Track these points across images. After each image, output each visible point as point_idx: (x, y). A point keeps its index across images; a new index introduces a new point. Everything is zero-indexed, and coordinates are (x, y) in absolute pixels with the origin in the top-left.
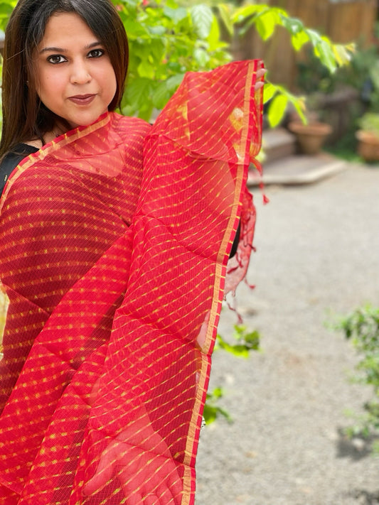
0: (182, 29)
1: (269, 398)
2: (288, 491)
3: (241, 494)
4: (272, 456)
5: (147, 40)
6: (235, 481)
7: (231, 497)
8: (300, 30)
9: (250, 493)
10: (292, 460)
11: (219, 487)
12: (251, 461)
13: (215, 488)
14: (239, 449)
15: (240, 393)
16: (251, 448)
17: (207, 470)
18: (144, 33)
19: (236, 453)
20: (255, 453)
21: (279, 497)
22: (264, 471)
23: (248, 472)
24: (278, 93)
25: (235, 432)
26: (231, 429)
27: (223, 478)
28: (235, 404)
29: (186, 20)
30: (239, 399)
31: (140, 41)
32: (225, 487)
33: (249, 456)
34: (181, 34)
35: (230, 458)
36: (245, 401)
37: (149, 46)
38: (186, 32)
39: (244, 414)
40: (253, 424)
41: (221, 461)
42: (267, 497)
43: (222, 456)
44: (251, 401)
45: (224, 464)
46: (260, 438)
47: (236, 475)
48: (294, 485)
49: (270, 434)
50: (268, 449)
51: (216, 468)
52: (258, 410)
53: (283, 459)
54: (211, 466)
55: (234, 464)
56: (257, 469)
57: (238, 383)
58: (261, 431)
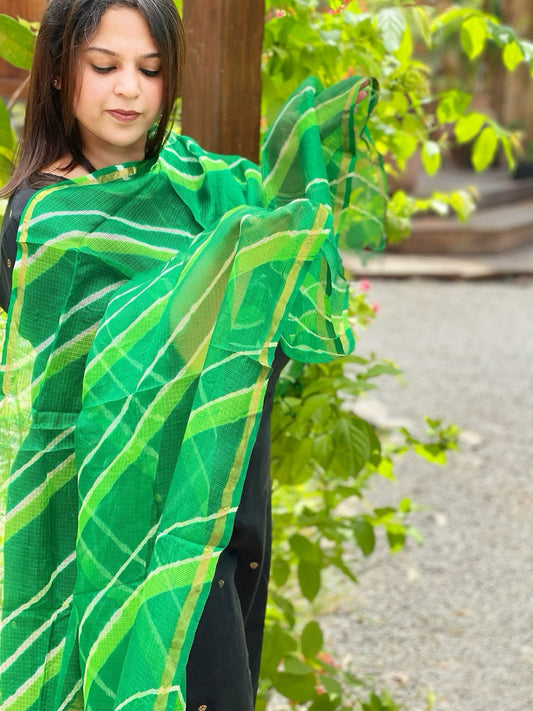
0: (362, 33)
1: (493, 546)
2: (509, 660)
3: (446, 660)
4: (491, 617)
5: (318, 48)
6: (438, 643)
7: (432, 662)
8: (511, 40)
9: (458, 660)
10: (518, 623)
11: (417, 650)
12: (462, 621)
13: (411, 650)
14: (448, 606)
15: (455, 537)
16: (465, 606)
17: (402, 628)
18: (315, 39)
19: (442, 610)
20: (468, 612)
21: (497, 666)
22: (479, 634)
23: (458, 634)
24: (485, 126)
25: (443, 585)
26: (438, 580)
27: (423, 639)
28: (446, 550)
29: (368, 21)
30: (452, 545)
31: (310, 49)
32: (424, 649)
33: (460, 614)
34: (362, 39)
35: (434, 616)
36: (460, 547)
37: (321, 55)
38: (368, 37)
39: (458, 564)
40: (468, 577)
41: (421, 619)
42: (480, 666)
43: (424, 613)
44: (469, 548)
45: (425, 622)
46: (477, 595)
47: (441, 637)
48: (518, 653)
49: (491, 590)
50: (487, 608)
51: (414, 626)
52: (477, 559)
53: (506, 622)
54: (408, 624)
55: (439, 622)
56: (470, 632)
57: (452, 525)
58: (479, 584)
